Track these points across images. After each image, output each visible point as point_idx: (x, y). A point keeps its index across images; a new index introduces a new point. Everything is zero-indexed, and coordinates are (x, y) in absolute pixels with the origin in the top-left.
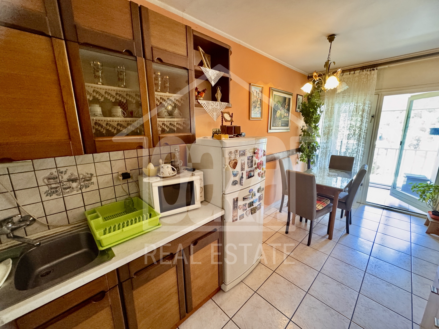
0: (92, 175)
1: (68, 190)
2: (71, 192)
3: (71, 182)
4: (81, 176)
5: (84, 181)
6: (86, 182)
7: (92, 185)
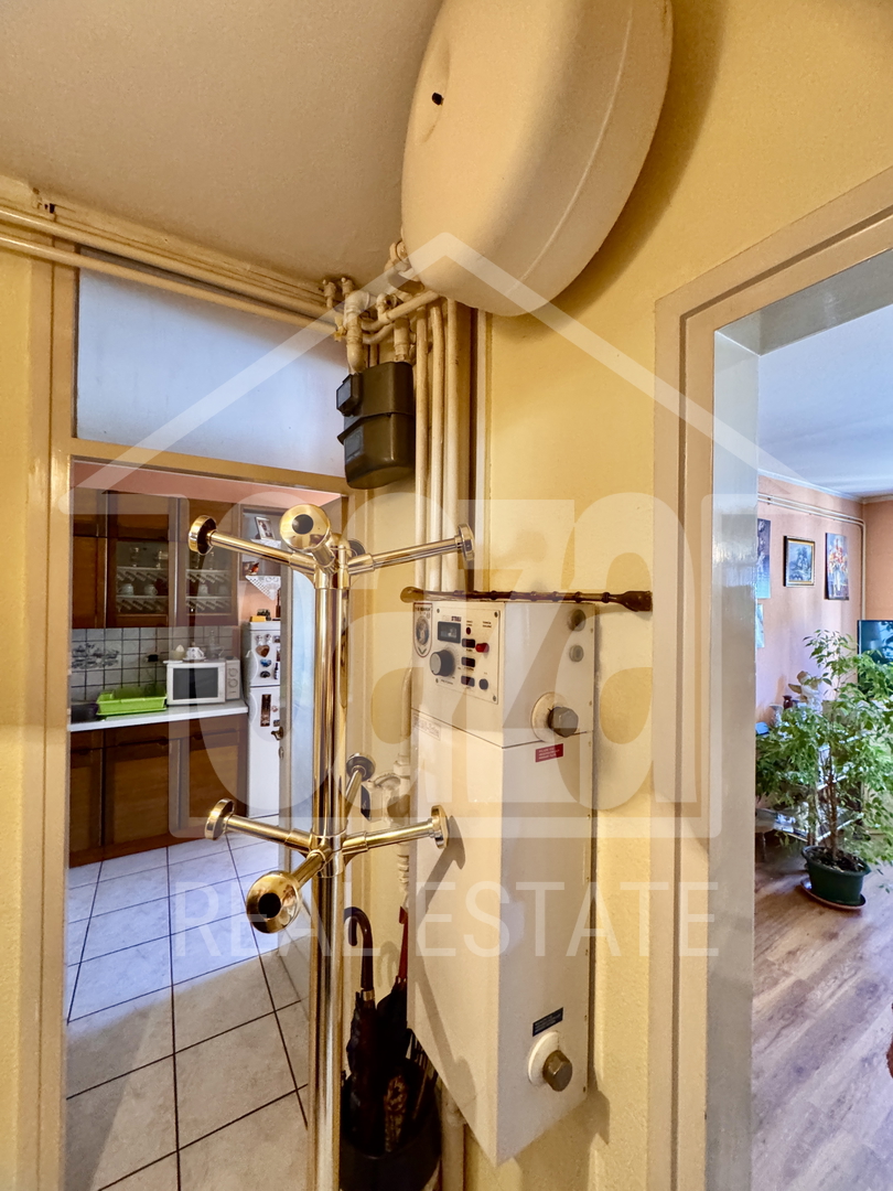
0: (118, 652)
1: (92, 665)
2: (94, 668)
3: (96, 657)
4: (107, 653)
5: (109, 658)
6: (111, 660)
7: (116, 663)
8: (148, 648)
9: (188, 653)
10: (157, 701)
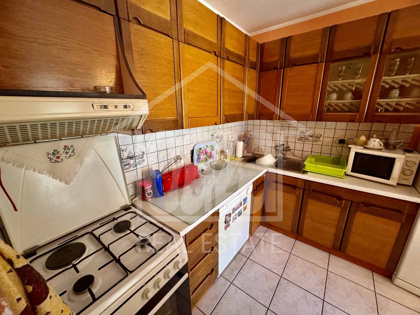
0: (321, 135)
1: (307, 141)
2: (308, 142)
3: (309, 137)
4: (315, 135)
5: (316, 138)
6: (317, 139)
7: (319, 142)
8: (340, 135)
9: (369, 142)
10: (339, 171)
